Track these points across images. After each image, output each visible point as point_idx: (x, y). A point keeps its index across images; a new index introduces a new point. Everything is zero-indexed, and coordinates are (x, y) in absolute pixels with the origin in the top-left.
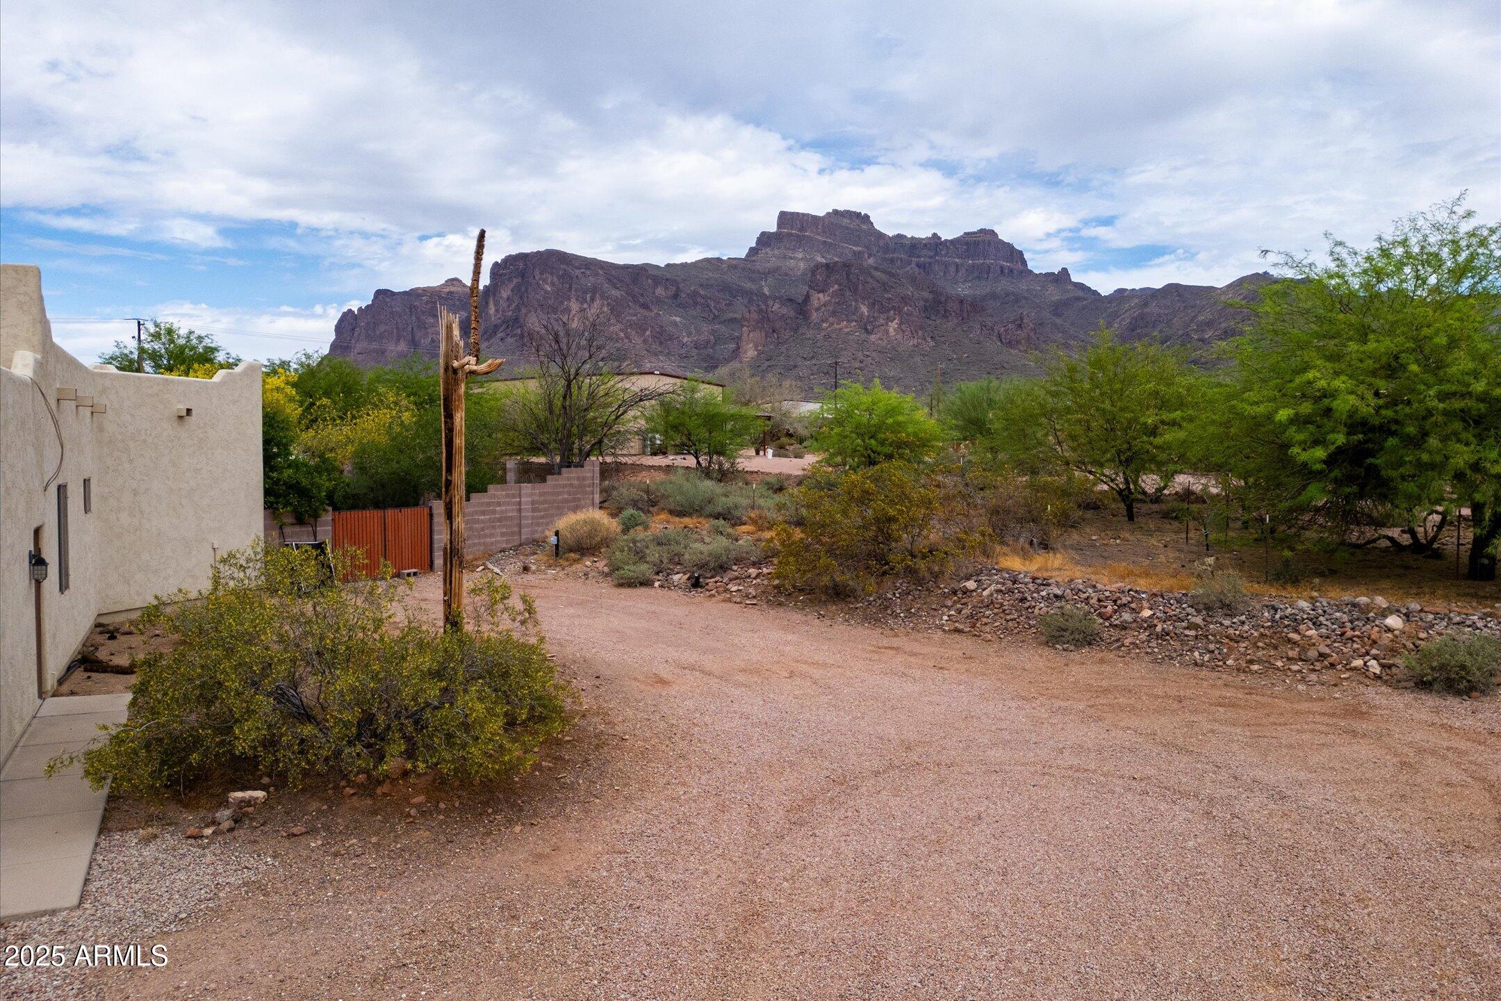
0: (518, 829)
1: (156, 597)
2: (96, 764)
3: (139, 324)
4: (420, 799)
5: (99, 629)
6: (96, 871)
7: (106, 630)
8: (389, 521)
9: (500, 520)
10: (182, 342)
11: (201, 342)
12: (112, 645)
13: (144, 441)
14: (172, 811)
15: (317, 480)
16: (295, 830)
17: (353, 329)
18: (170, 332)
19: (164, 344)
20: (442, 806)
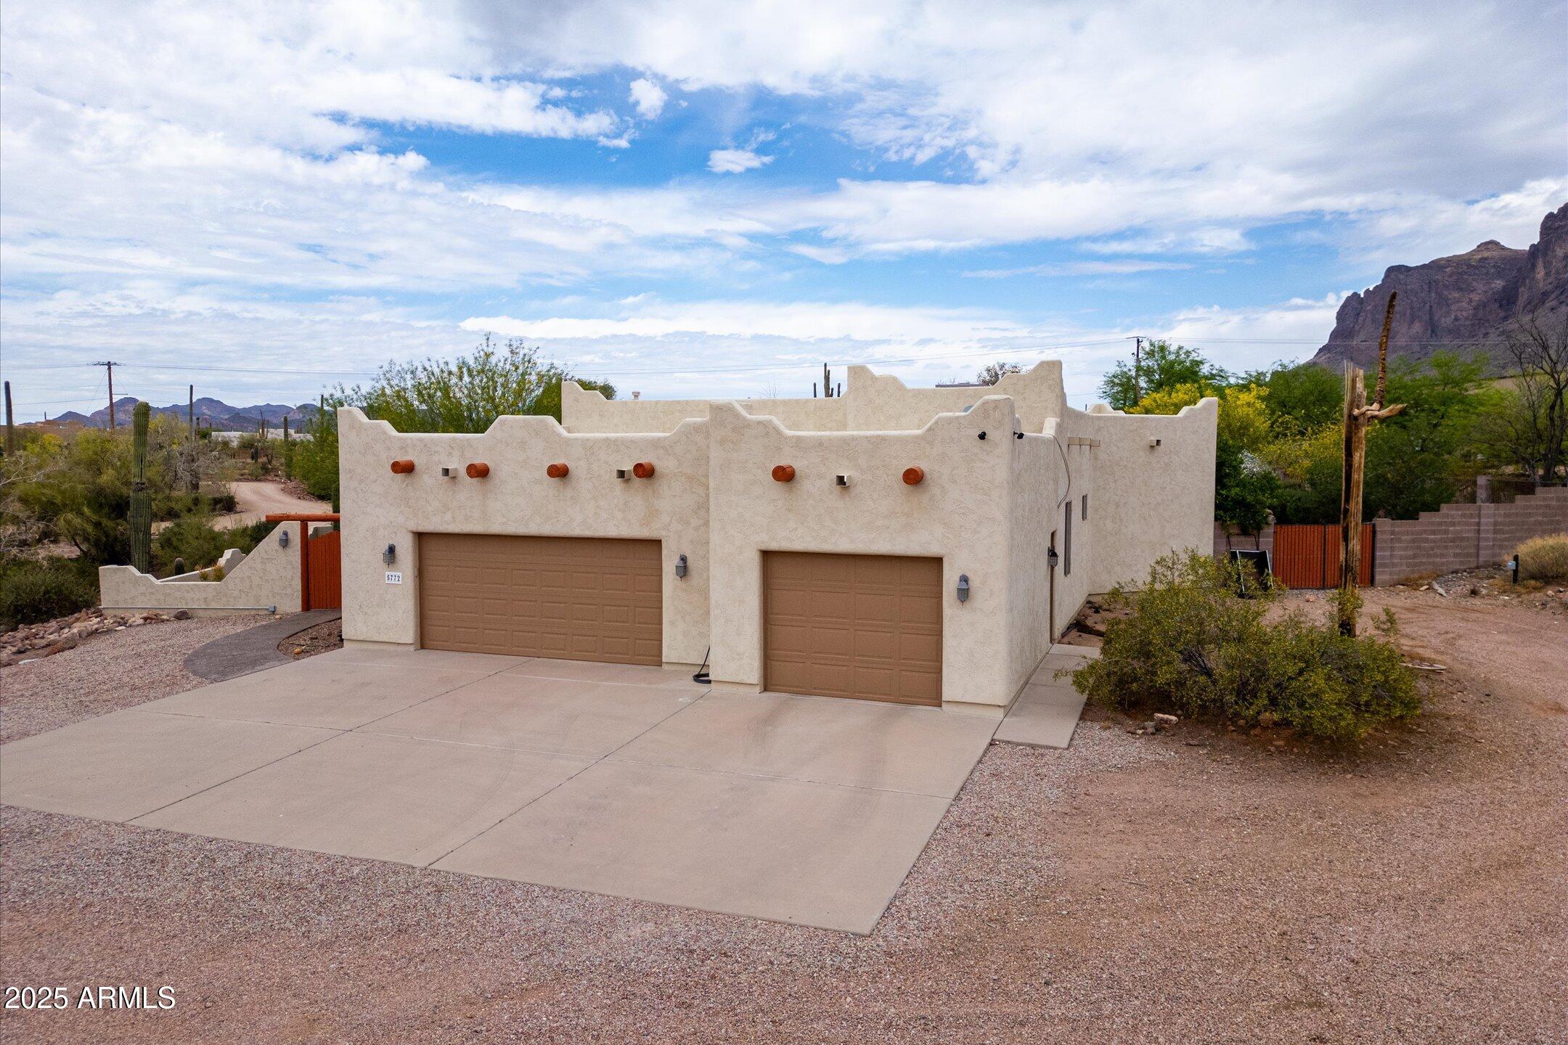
0: (1349, 776)
1: (1118, 583)
2: (1079, 680)
3: (1138, 341)
4: (1281, 743)
5: (1088, 605)
6: (1076, 736)
7: (1093, 606)
8: (1329, 537)
9: (1453, 540)
10: (1172, 357)
11: (1188, 356)
12: (1097, 617)
13: (1125, 466)
14: (1121, 717)
15: (1260, 497)
16: (1191, 742)
17: (1358, 314)
18: (1162, 349)
19: (1157, 361)
20: (1295, 750)
